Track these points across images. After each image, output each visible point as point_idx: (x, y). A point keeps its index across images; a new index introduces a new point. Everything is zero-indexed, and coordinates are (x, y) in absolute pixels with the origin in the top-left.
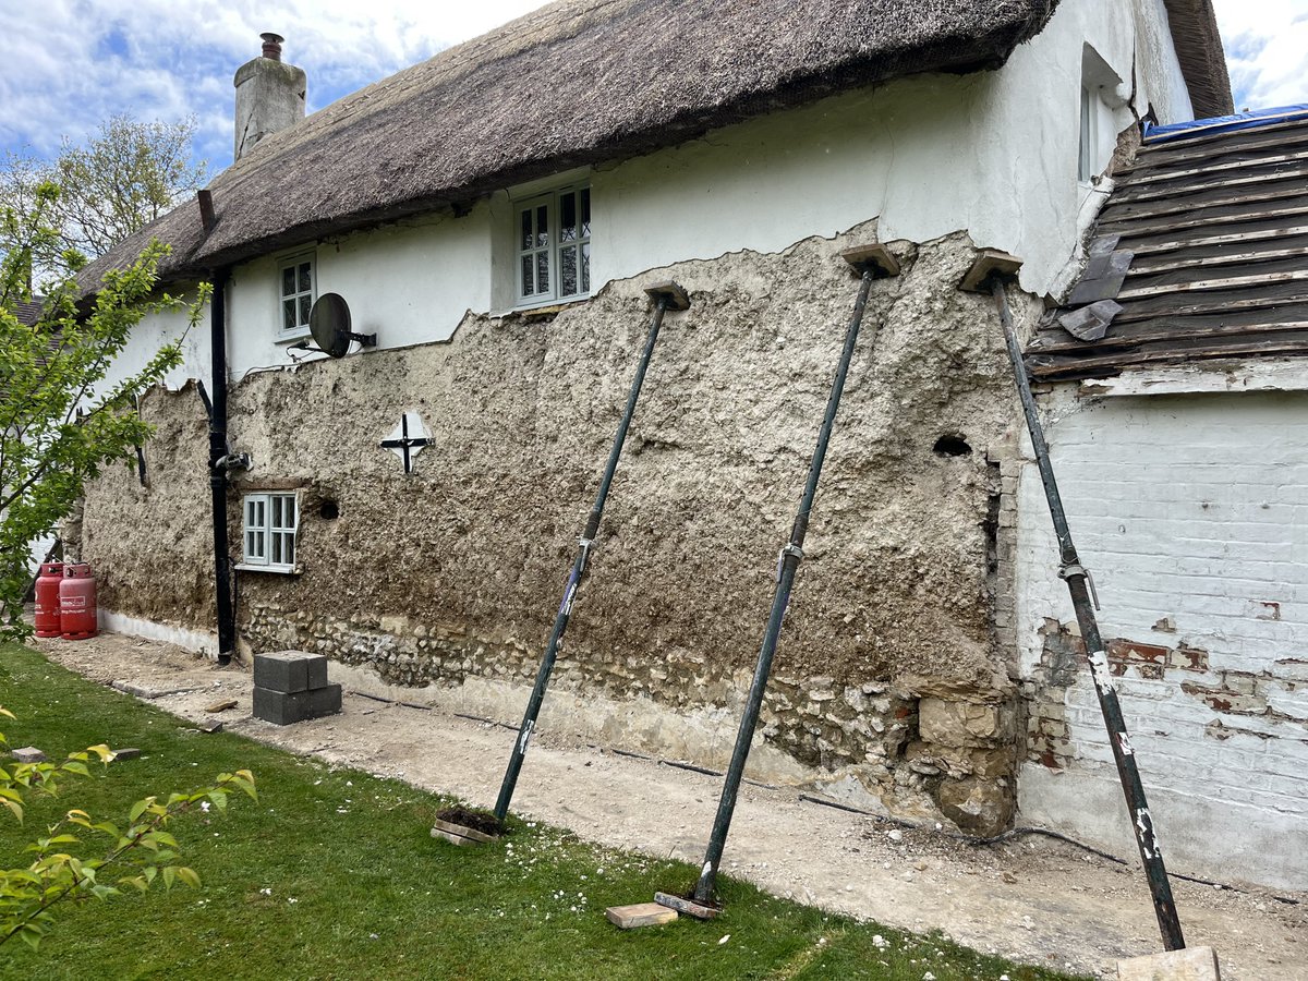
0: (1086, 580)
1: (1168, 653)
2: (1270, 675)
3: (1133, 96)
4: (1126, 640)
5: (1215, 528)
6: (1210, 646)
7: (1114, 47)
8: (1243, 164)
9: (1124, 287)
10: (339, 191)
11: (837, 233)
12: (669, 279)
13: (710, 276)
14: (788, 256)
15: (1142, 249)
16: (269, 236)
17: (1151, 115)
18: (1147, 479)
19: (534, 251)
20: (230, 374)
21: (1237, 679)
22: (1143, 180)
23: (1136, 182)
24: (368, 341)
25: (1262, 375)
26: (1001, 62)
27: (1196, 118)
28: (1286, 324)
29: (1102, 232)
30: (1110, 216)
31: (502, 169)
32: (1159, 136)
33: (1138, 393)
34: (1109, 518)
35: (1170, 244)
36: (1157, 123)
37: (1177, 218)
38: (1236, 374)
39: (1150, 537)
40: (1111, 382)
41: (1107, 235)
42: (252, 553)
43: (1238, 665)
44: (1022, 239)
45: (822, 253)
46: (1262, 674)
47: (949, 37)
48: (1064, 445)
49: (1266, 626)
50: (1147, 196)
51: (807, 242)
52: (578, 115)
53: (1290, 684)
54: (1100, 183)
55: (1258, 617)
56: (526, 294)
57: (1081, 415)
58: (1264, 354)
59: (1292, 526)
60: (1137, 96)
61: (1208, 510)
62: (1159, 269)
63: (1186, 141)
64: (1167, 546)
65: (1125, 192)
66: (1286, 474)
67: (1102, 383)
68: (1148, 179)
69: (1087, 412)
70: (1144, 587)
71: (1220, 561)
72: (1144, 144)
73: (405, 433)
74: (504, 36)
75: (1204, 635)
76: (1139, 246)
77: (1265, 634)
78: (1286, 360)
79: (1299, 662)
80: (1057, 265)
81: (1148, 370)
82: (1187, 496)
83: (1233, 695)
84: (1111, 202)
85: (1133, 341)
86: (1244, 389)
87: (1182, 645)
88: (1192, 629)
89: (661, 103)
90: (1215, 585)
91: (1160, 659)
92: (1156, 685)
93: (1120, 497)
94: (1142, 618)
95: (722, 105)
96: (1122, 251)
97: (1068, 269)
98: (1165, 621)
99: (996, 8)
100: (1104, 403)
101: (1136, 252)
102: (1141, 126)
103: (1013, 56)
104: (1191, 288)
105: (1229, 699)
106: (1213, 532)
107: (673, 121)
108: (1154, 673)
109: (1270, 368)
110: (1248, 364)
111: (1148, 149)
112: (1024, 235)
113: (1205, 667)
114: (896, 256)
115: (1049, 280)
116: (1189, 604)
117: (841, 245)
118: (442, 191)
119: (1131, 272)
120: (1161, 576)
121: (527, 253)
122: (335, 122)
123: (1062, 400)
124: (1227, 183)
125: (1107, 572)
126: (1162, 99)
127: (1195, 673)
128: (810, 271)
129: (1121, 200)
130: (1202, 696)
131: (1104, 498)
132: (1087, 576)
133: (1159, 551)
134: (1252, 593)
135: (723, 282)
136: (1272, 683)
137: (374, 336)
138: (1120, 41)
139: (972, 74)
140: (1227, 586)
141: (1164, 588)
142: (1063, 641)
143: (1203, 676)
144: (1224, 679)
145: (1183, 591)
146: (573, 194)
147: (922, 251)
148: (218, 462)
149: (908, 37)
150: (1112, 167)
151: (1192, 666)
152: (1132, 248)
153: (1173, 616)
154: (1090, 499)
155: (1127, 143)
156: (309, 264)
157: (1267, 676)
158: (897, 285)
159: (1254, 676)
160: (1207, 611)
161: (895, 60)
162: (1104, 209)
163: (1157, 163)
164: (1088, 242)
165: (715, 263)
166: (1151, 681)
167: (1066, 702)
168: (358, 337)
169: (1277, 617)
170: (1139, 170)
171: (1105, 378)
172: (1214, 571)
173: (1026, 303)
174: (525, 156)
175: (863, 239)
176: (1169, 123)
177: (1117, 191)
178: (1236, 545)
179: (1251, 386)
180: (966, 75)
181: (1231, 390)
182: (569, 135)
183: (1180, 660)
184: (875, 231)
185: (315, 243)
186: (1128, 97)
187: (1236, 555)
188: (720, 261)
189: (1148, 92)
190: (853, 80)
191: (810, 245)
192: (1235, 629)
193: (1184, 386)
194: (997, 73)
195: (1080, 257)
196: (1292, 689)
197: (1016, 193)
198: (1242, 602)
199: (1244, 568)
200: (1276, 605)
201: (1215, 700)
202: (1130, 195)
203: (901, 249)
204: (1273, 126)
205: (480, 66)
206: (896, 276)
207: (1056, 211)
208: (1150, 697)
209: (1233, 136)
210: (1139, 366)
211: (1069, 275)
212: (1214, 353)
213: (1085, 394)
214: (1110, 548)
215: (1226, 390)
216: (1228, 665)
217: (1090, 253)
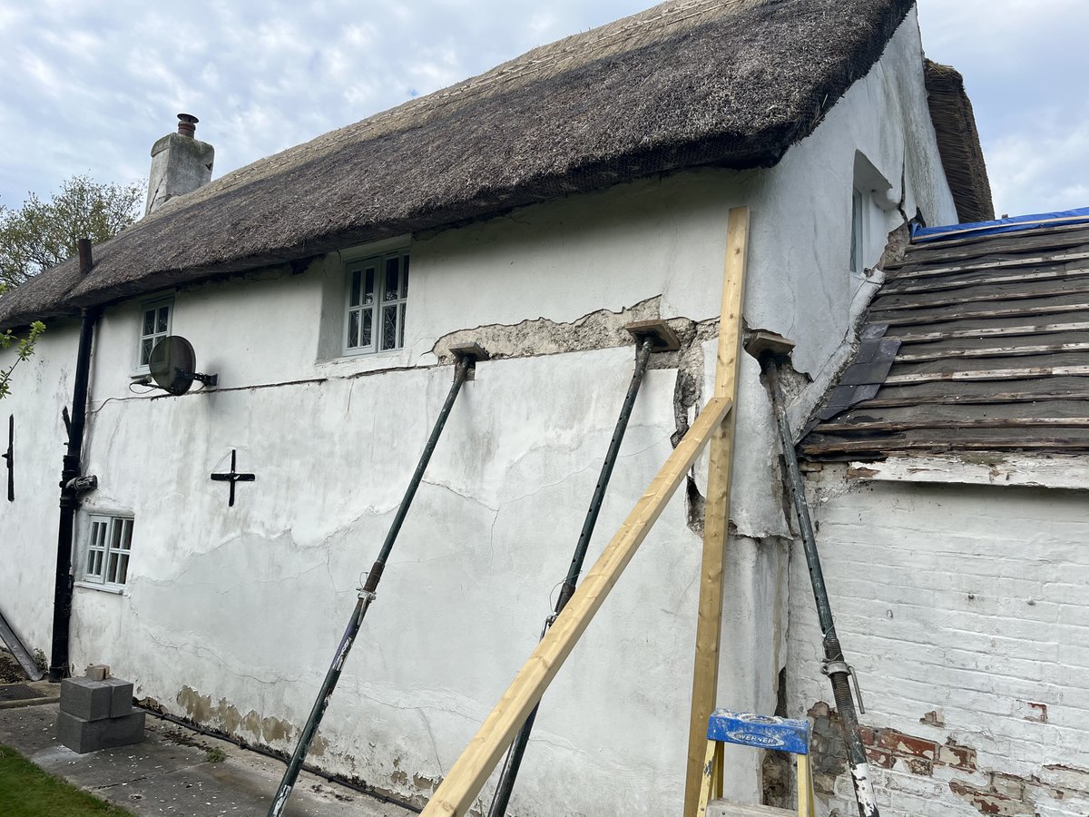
0: (850, 678)
1: (937, 748)
2: (1038, 780)
3: (902, 201)
4: (894, 731)
5: (981, 621)
6: (978, 745)
7: (885, 155)
8: (1003, 264)
9: (890, 373)
10: (194, 245)
11: (624, 308)
12: (474, 341)
13: (510, 341)
14: (579, 326)
15: (909, 336)
16: (128, 282)
17: (919, 218)
18: (913, 565)
19: (360, 308)
20: (91, 402)
21: (1004, 782)
22: (911, 275)
23: (904, 276)
24: (210, 381)
25: (1025, 471)
26: (776, 161)
27: (960, 222)
28: (1047, 420)
29: (873, 319)
30: (879, 305)
31: (328, 233)
32: (926, 237)
33: (903, 479)
34: (877, 601)
35: (934, 334)
36: (924, 225)
37: (942, 310)
38: (999, 468)
39: (918, 625)
40: (876, 466)
41: (878, 322)
42: (91, 571)
43: (1005, 767)
44: (795, 323)
45: (609, 326)
46: (1030, 779)
47: (722, 133)
48: (833, 524)
49: (1032, 728)
50: (914, 288)
51: (596, 315)
52: (399, 188)
53: (1058, 792)
54: (872, 275)
55: (1026, 718)
56: (351, 346)
57: (849, 496)
58: (1026, 449)
59: (1058, 625)
60: (906, 201)
61: (975, 601)
62: (924, 357)
63: (950, 242)
64: (933, 635)
65: (895, 284)
66: (1051, 572)
67: (868, 466)
68: (915, 274)
69: (855, 494)
70: (912, 676)
71: (987, 656)
72: (913, 243)
73: (233, 468)
74: (369, 124)
75: (972, 733)
76: (905, 335)
77: (1032, 736)
78: (1048, 457)
79: (1067, 769)
80: (830, 349)
81: (913, 457)
82: (953, 585)
83: (1001, 799)
84: (882, 292)
85: (899, 426)
86: (1007, 483)
87: (951, 741)
88: (960, 725)
89: (467, 181)
90: (983, 681)
91: (929, 753)
92: (925, 781)
93: (887, 581)
94: (910, 709)
95: (519, 185)
96: (891, 338)
97: (841, 352)
98: (933, 714)
99: (767, 110)
100: (871, 486)
101: (903, 340)
102: (910, 227)
103: (787, 156)
104: (953, 377)
105: (998, 803)
106: (979, 625)
107: (475, 197)
108: (923, 768)
109: (1034, 464)
110: (1010, 458)
111: (916, 247)
112: (797, 320)
113: (973, 767)
114: (676, 332)
115: (822, 362)
116: (957, 698)
117: (626, 319)
118: (275, 250)
119: (899, 359)
120: (928, 666)
121: (355, 309)
122: (224, 189)
123: (831, 480)
124: (988, 280)
125: (876, 658)
126: (930, 205)
127: (964, 773)
128: (598, 341)
129: (891, 291)
130: (970, 797)
131: (871, 580)
132: (851, 674)
133: (926, 640)
134: (1019, 692)
135: (521, 346)
136: (1040, 789)
137: (216, 376)
138: (891, 153)
139: (749, 170)
140: (994, 683)
141: (932, 680)
142: (832, 725)
143: (971, 775)
144: (992, 781)
145: (951, 684)
146: (397, 259)
147: (700, 329)
148: (69, 484)
149: (687, 132)
150: (884, 262)
151: (961, 765)
152: (900, 336)
153: (942, 710)
154: (858, 580)
155: (897, 242)
156: (167, 308)
157: (1035, 781)
158: (676, 360)
159: (1022, 780)
160: (974, 707)
161: (673, 151)
162: (875, 298)
163: (923, 260)
164: (860, 328)
165: (514, 328)
166: (920, 777)
167: (836, 791)
168: (201, 378)
169: (1044, 719)
170: (907, 265)
171: (871, 462)
172: (981, 666)
173: (799, 383)
174: (348, 222)
175: (646, 316)
176: (936, 226)
177: (887, 282)
178: (1003, 640)
179: (1015, 481)
180: (743, 171)
181: (994, 483)
182: (388, 205)
183: (948, 756)
184: (658, 308)
185: (174, 290)
186: (897, 201)
187: (1004, 652)
188: (519, 327)
189: (916, 198)
190: (637, 168)
191: (599, 317)
192: (1003, 729)
193: (948, 475)
194: (772, 170)
195: (852, 342)
196: (1061, 798)
197: (789, 280)
198: (1009, 701)
199: (1012, 665)
200: (1043, 707)
201: (983, 802)
202: (899, 287)
203: (681, 326)
204: (1031, 231)
205: (345, 147)
206: (676, 350)
207: (829, 298)
208: (919, 794)
209: (994, 239)
210: (904, 452)
211: (841, 357)
212: (976, 445)
213: (853, 476)
214: (877, 633)
215: (988, 482)
216: (997, 766)
217: (861, 338)
